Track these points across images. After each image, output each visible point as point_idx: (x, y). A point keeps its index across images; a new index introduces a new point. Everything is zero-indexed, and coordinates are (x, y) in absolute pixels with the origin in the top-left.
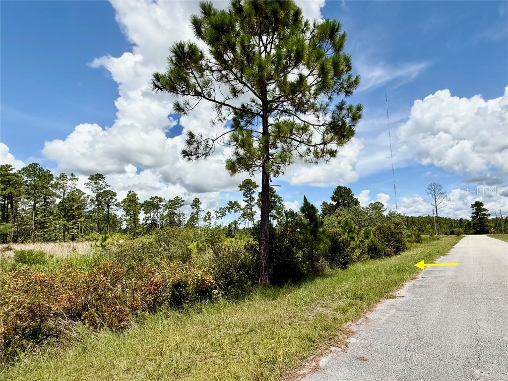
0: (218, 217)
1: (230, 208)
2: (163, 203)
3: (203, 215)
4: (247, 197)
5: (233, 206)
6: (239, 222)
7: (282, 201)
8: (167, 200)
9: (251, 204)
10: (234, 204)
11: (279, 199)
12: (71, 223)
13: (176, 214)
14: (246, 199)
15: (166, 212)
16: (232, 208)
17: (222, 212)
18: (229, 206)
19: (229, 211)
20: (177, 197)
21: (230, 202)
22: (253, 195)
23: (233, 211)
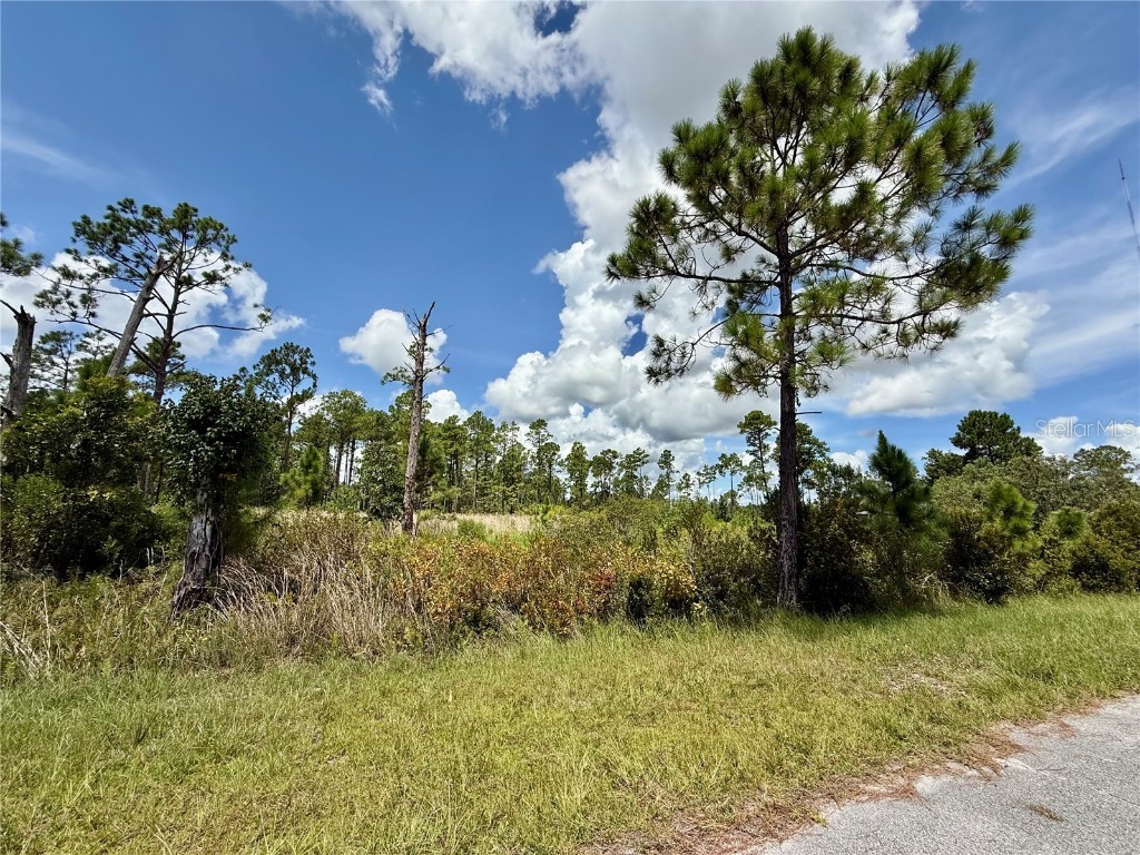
0: (701, 484)
1: (722, 466)
2: (618, 460)
3: (677, 478)
4: (754, 445)
5: (728, 462)
6: (740, 493)
7: (827, 450)
8: (624, 456)
9: (761, 459)
10: (730, 459)
11: (820, 446)
12: (510, 489)
13: (636, 477)
14: (752, 448)
15: (622, 475)
16: (727, 467)
17: (709, 475)
18: (720, 463)
19: (721, 472)
20: (639, 449)
21: (723, 456)
22: (765, 442)
23: (728, 472)
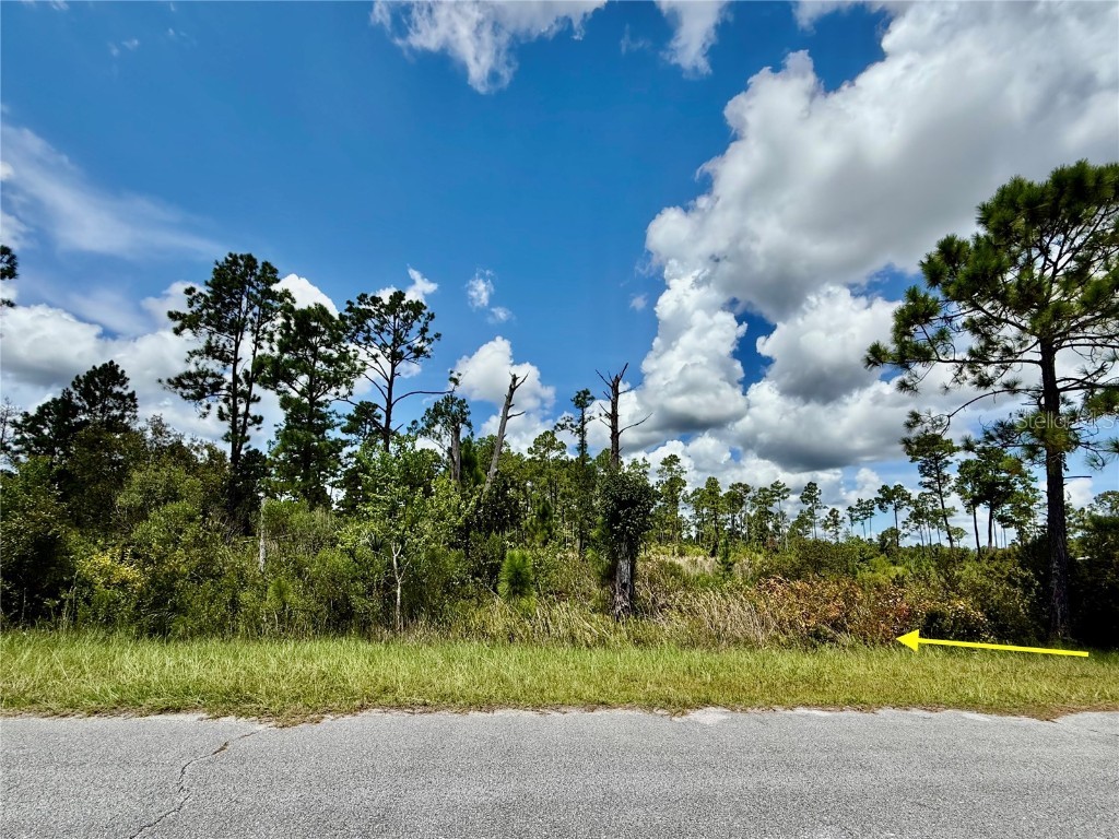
0: (853, 520)
1: (883, 500)
2: (751, 494)
3: (823, 514)
4: (928, 475)
5: (889, 496)
6: (905, 531)
8: (757, 490)
9: (940, 492)
10: (894, 492)
13: (771, 513)
14: (927, 479)
15: (754, 512)
16: (889, 502)
17: (864, 510)
18: (881, 496)
19: (881, 507)
20: (777, 482)
21: (885, 487)
22: (946, 471)
23: (891, 507)
